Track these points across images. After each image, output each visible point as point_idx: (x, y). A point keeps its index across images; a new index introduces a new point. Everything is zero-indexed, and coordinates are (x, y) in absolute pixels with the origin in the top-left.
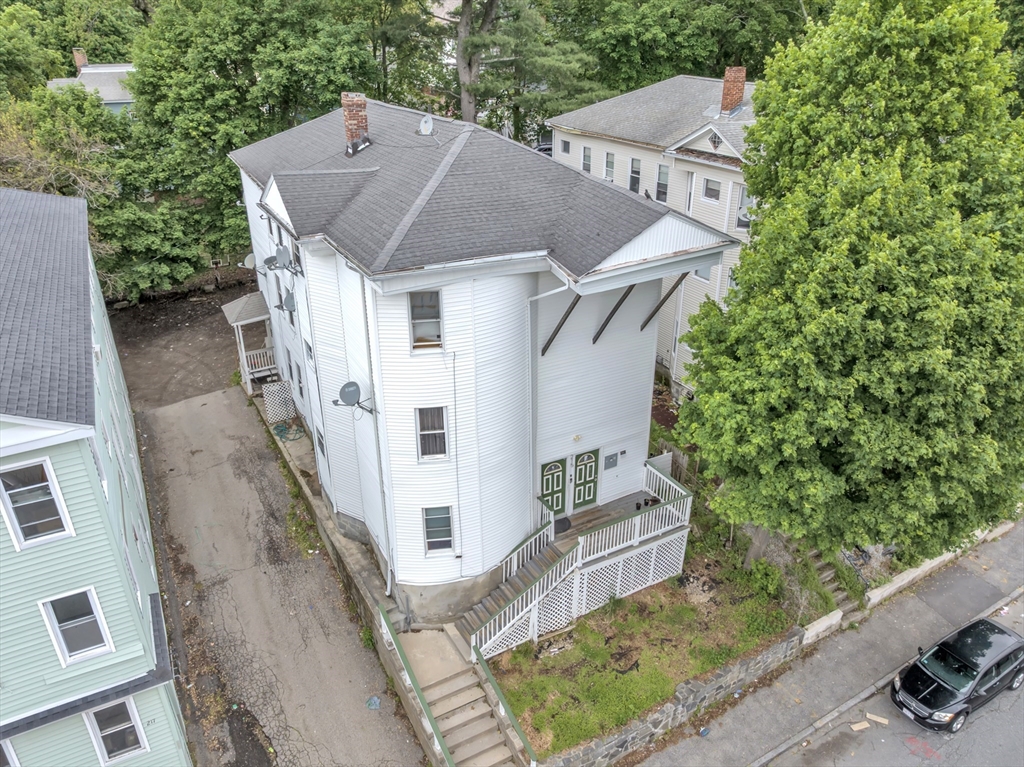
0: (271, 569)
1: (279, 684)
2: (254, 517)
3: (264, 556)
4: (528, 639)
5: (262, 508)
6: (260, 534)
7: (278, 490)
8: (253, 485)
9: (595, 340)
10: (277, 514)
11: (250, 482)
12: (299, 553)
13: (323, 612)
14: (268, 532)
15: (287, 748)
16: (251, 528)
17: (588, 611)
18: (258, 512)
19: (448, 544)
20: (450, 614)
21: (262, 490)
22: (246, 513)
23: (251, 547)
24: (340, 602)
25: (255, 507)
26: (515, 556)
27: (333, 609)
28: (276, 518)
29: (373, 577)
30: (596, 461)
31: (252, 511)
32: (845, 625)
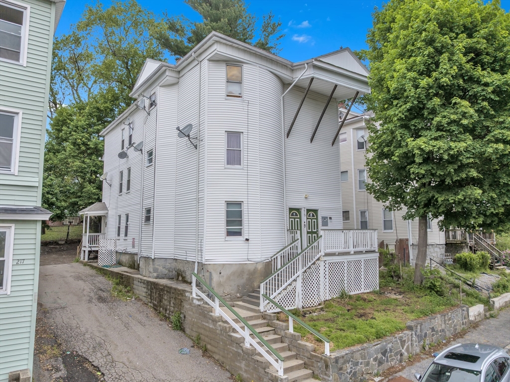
0: (100, 304)
1: (106, 343)
3: (95, 301)
4: (295, 307)
6: (92, 295)
9: (312, 141)
14: (98, 294)
15: (114, 371)
16: (86, 293)
17: (330, 298)
19: (239, 233)
20: (238, 295)
24: (152, 314)
26: (279, 256)
27: (147, 317)
28: (103, 291)
30: (317, 219)
32: (488, 314)
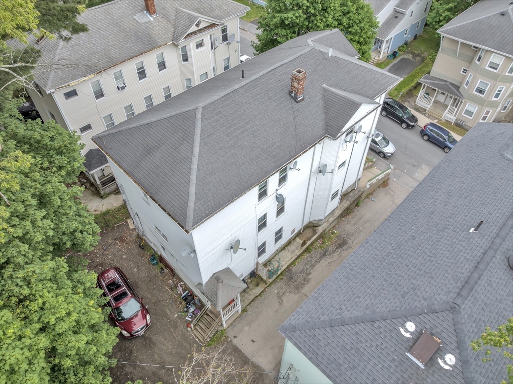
0: (350, 242)
2: (329, 260)
3: (345, 247)
5: (323, 260)
6: (336, 254)
7: (309, 259)
8: (311, 271)
10: (323, 253)
11: (310, 273)
12: (338, 237)
13: (356, 220)
14: (333, 252)
16: (335, 258)
18: (326, 261)
21: (313, 266)
22: (329, 265)
23: (344, 253)
24: (350, 217)
25: (324, 262)
27: (353, 218)
28: (325, 252)
29: (350, 196)
31: (326, 263)
